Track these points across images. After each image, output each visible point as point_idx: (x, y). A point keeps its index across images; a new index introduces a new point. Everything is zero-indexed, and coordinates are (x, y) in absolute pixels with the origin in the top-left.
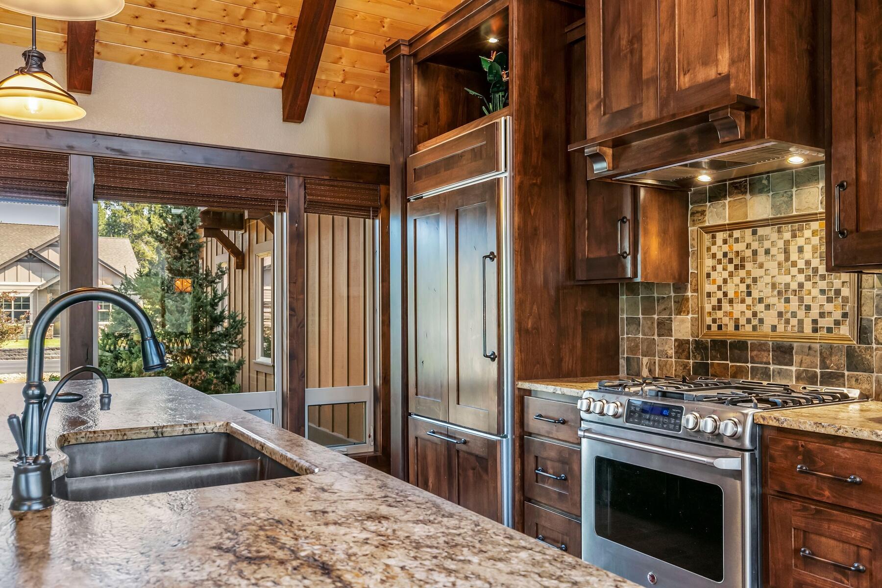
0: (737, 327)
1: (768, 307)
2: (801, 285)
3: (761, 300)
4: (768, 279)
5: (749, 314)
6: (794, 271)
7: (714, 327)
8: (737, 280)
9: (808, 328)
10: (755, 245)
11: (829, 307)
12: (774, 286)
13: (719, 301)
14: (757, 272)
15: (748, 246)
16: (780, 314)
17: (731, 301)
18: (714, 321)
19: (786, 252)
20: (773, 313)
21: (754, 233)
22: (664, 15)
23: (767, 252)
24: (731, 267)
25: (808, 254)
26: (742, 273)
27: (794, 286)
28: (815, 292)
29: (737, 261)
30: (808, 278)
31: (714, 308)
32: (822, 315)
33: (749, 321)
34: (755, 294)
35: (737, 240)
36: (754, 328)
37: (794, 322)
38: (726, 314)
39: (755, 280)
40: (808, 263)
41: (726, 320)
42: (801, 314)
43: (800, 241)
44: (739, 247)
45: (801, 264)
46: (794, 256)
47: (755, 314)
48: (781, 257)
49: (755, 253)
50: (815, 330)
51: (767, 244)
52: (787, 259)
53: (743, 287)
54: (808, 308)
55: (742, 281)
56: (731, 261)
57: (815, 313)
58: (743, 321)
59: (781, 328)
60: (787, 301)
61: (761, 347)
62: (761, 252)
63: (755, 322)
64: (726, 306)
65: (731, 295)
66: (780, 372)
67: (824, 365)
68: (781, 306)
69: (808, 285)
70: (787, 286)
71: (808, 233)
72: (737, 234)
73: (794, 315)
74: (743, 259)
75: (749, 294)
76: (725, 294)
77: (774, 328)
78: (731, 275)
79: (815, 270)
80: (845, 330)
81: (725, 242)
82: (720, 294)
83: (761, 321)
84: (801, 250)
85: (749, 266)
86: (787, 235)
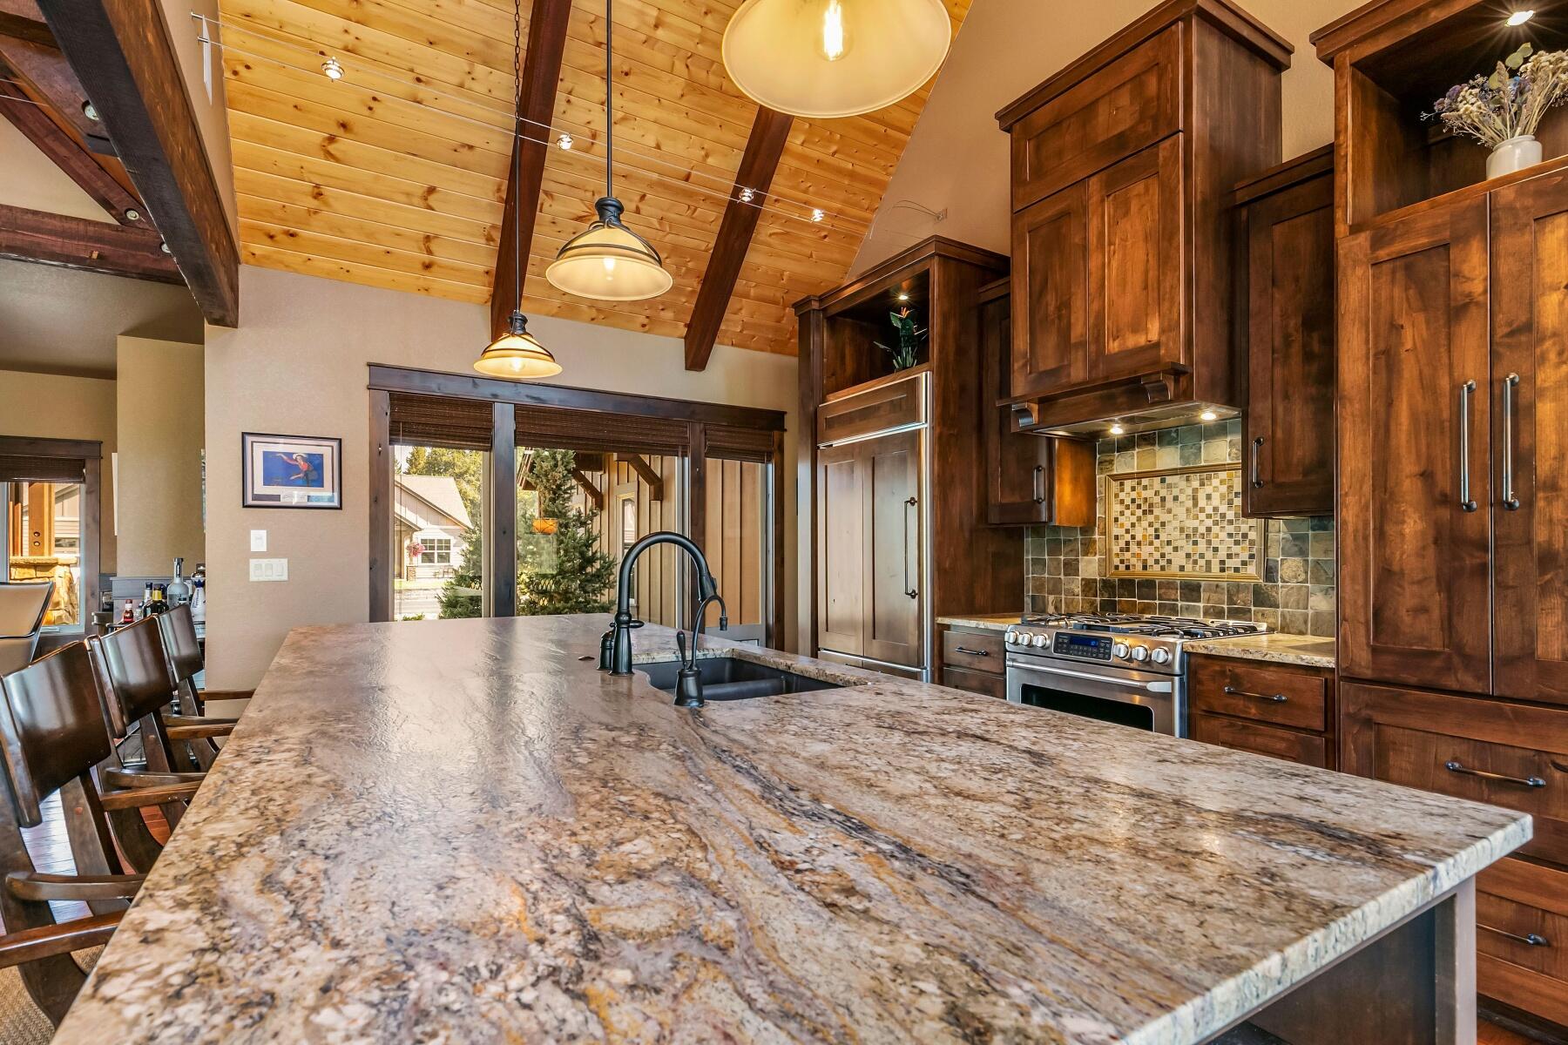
0: (1145, 567)
1: (1176, 549)
2: (1209, 529)
3: (1169, 543)
4: (1176, 524)
5: (1157, 555)
6: (1202, 516)
7: (1122, 567)
8: (1145, 524)
9: (1215, 568)
10: (1163, 493)
11: (1236, 549)
12: (1182, 530)
13: (1127, 543)
14: (1165, 517)
15: (1157, 493)
16: (1188, 556)
17: (1139, 544)
18: (1122, 562)
19: (1195, 499)
20: (1182, 554)
21: (1163, 481)
22: (1093, 284)
23: (1176, 498)
24: (1139, 513)
25: (1216, 501)
26: (1150, 518)
27: (1202, 530)
28: (1223, 535)
29: (1145, 507)
30: (1216, 523)
31: (1121, 550)
32: (1229, 556)
33: (1157, 562)
34: (1164, 537)
35: (1145, 488)
36: (1163, 568)
37: (1202, 562)
38: (1134, 555)
39: (1163, 524)
40: (1215, 509)
41: (1133, 561)
42: (1209, 555)
43: (1208, 489)
44: (1149, 494)
45: (1209, 510)
46: (1202, 502)
47: (1163, 556)
48: (1190, 503)
49: (1163, 499)
50: (1222, 570)
51: (1175, 492)
52: (1195, 504)
53: (1151, 531)
54: (1216, 550)
55: (1151, 525)
56: (1139, 507)
57: (1222, 554)
58: (1150, 562)
59: (1189, 567)
60: (1195, 543)
61: (1169, 585)
62: (1169, 498)
63: (1163, 563)
64: (1134, 548)
65: (1139, 537)
66: (1188, 608)
67: (1231, 601)
68: (1189, 548)
69: (1216, 529)
70: (1195, 530)
71: (1216, 482)
72: (1145, 482)
73: (1202, 556)
74: (1151, 505)
75: (1157, 537)
76: (1133, 537)
77: (1182, 568)
78: (1139, 519)
79: (1223, 516)
80: (1251, 570)
81: (1133, 489)
82: (1128, 537)
83: (1169, 562)
84: (1209, 497)
85: (1157, 511)
86: (1196, 484)
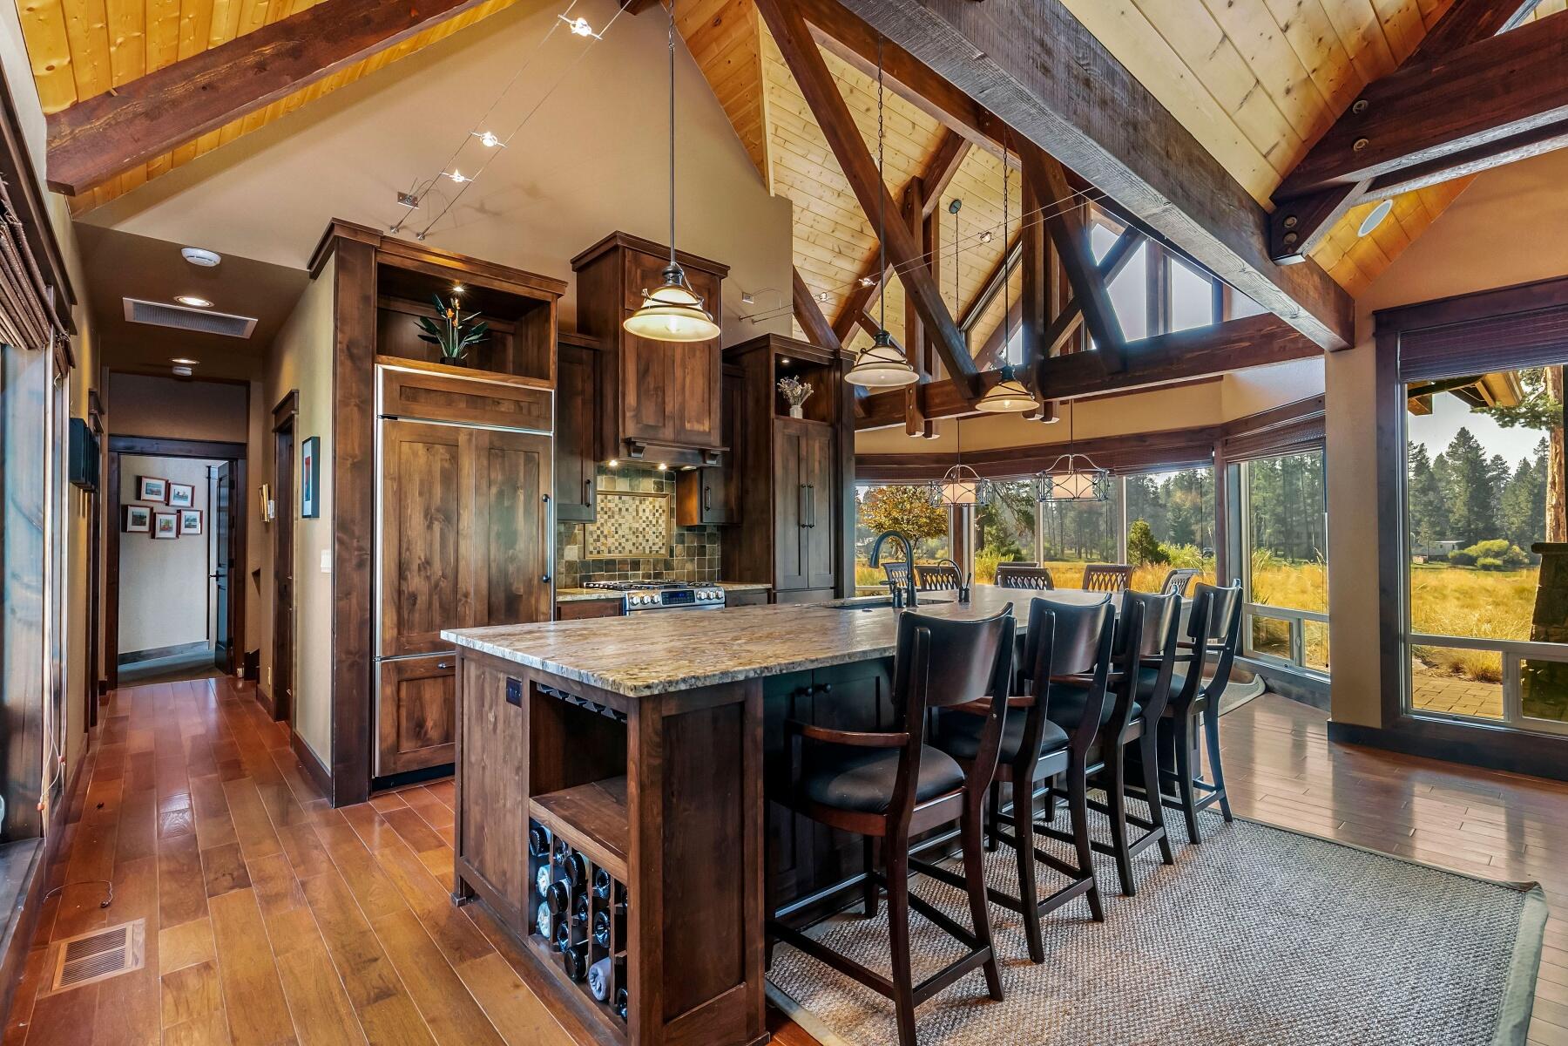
0: (609, 552)
1: (627, 540)
2: (644, 529)
3: (623, 536)
4: (627, 525)
5: (617, 544)
6: (641, 521)
7: (595, 552)
8: (609, 524)
9: (647, 551)
10: (620, 506)
11: (657, 540)
12: (630, 529)
13: (598, 536)
14: (621, 521)
15: (616, 505)
16: (634, 544)
17: (606, 537)
18: (595, 549)
19: (637, 511)
20: (630, 543)
21: (620, 498)
23: (627, 510)
24: (606, 517)
25: (647, 514)
26: (613, 520)
27: (641, 529)
28: (651, 532)
29: (610, 513)
30: (648, 526)
31: (594, 541)
32: (654, 544)
33: (616, 548)
34: (620, 533)
35: (609, 501)
36: (620, 552)
37: (641, 548)
38: (603, 544)
39: (620, 525)
40: (647, 518)
41: (603, 548)
42: (644, 543)
43: (644, 506)
44: (611, 505)
45: (644, 518)
46: (641, 514)
47: (620, 544)
48: (635, 514)
49: (620, 509)
50: (651, 552)
51: (627, 505)
52: (637, 514)
53: (613, 529)
54: (647, 541)
55: (613, 525)
56: (606, 513)
57: (651, 543)
58: (613, 548)
59: (634, 551)
60: (637, 537)
61: (623, 562)
62: (624, 509)
63: (620, 549)
64: (602, 539)
65: (606, 533)
66: (634, 575)
67: (654, 569)
68: (634, 540)
69: (647, 529)
70: (637, 529)
71: (647, 502)
72: (609, 497)
73: (641, 544)
74: (613, 512)
75: (617, 533)
76: (602, 532)
77: (630, 551)
78: (606, 521)
79: (651, 522)
80: (663, 551)
81: (602, 501)
82: (599, 532)
83: (624, 548)
84: (644, 510)
85: (617, 517)
86: (637, 502)
